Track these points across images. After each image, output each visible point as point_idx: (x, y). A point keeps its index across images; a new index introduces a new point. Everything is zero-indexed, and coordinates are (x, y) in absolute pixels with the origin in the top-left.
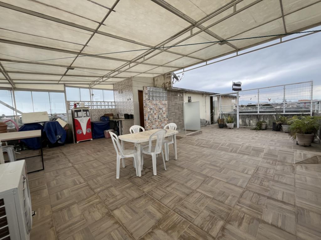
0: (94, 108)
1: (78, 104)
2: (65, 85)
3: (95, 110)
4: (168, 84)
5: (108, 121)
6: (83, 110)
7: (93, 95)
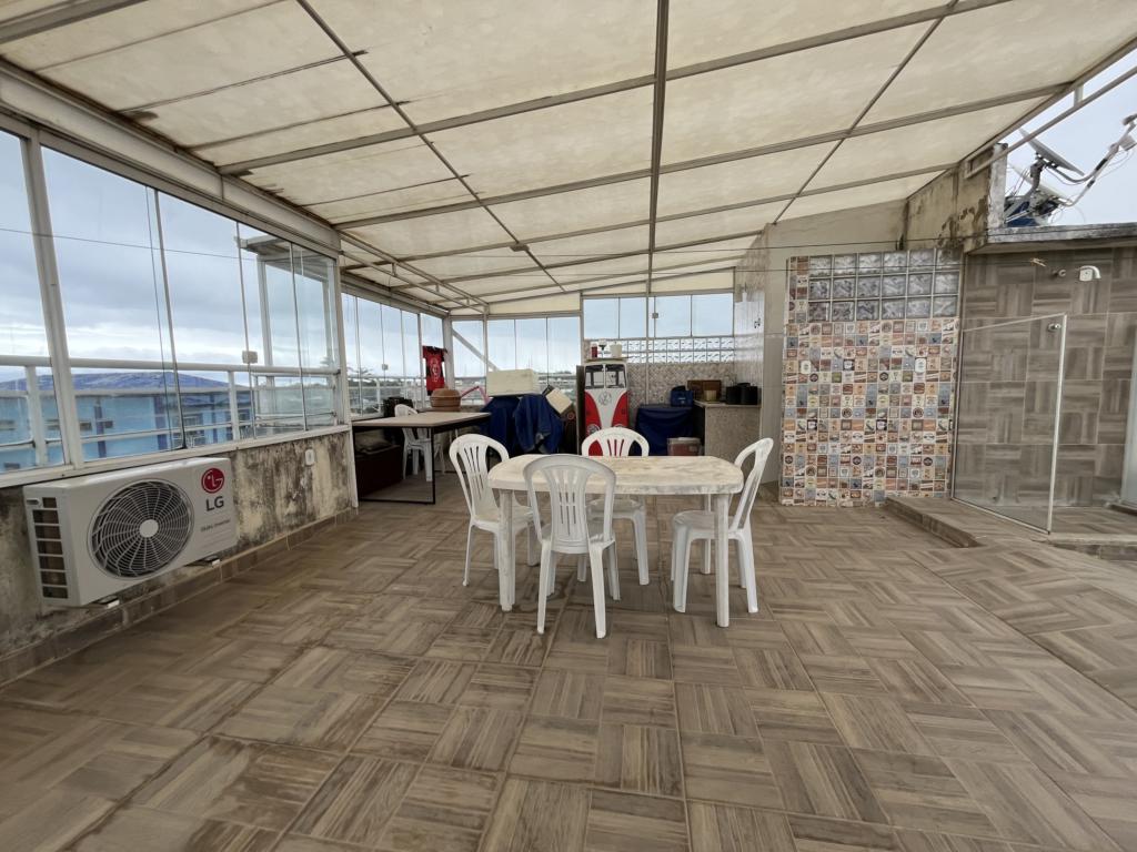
0: (656, 360)
1: (603, 347)
2: (583, 294)
3: (659, 366)
4: (970, 217)
5: (689, 408)
6: (607, 366)
7: (655, 316)
